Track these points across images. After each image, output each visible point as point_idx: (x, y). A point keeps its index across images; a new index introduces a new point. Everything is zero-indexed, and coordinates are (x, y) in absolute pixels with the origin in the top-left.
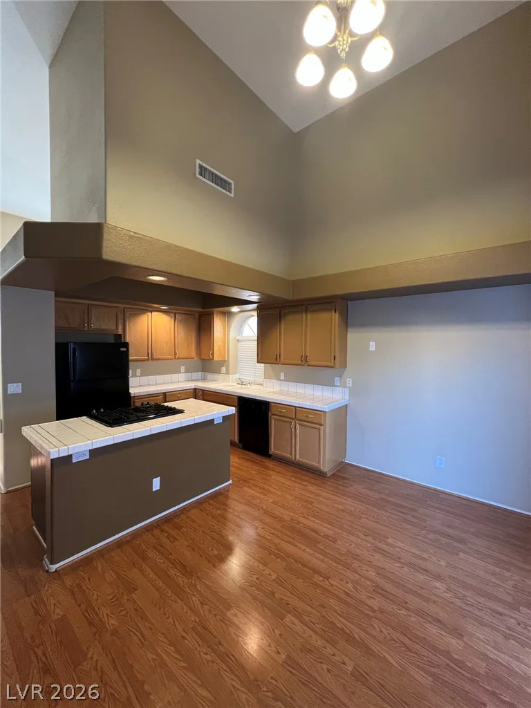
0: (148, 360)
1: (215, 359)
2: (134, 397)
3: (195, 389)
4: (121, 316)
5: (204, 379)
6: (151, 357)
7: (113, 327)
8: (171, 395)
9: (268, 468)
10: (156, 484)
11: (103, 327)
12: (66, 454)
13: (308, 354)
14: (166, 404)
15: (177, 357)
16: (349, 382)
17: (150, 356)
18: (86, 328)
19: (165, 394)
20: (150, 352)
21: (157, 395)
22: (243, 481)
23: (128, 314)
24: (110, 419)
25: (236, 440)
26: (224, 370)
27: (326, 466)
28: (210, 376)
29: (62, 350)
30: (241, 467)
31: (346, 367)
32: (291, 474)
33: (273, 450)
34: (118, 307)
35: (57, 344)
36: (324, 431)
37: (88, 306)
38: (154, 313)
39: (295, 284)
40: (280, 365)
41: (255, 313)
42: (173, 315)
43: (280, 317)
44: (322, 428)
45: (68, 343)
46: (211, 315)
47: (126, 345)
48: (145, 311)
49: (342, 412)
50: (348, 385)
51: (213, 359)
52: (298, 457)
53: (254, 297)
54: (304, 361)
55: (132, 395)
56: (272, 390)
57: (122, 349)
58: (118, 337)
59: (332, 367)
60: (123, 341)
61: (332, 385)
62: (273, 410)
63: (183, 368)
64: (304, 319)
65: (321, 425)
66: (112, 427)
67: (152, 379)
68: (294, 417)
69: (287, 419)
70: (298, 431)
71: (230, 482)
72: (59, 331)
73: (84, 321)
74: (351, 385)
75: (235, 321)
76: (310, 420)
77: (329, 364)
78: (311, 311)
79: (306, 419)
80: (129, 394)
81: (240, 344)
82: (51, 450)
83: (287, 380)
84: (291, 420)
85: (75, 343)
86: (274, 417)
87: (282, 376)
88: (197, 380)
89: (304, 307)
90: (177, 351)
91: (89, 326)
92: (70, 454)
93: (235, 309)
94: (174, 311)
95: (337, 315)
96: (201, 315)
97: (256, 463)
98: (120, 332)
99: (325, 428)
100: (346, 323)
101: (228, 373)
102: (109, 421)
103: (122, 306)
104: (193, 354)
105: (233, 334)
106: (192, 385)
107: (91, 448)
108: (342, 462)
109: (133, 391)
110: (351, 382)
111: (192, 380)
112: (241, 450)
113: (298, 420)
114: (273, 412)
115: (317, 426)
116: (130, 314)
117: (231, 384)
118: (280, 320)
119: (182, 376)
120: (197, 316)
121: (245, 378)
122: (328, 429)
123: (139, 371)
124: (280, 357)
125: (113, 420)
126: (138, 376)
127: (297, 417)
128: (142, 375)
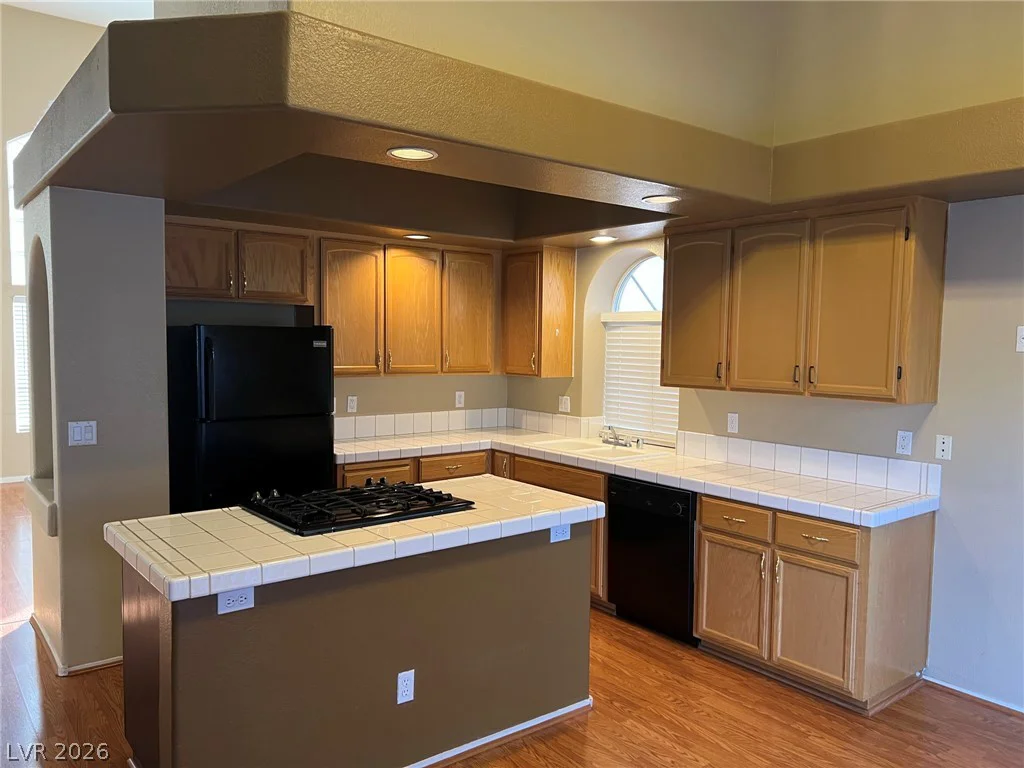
0: (376, 373)
1: (543, 376)
2: (344, 465)
3: (493, 451)
4: (311, 261)
5: (514, 427)
6: (384, 366)
7: (295, 289)
8: (431, 465)
9: (687, 674)
10: (406, 686)
11: (271, 288)
12: (205, 592)
13: (815, 362)
14: (426, 486)
15: (446, 368)
16: (944, 446)
17: (381, 363)
18: (232, 291)
19: (417, 460)
20: (381, 353)
21: (398, 462)
22: (621, 702)
23: (328, 255)
24: (296, 517)
25: (602, 592)
26: (566, 403)
27: (866, 684)
28: (530, 418)
29: (181, 344)
30: (614, 665)
31: (936, 402)
32: (758, 698)
33: (704, 625)
34: (305, 238)
35: (170, 330)
36: (863, 586)
37: (237, 234)
38: (392, 253)
39: (782, 158)
40: (728, 392)
41: (658, 249)
42: (436, 257)
43: (733, 255)
44: (855, 575)
45: (194, 327)
46: (533, 257)
47: (326, 333)
48: (368, 247)
49: (917, 533)
50: (939, 455)
51: (539, 374)
52: (778, 652)
53: (660, 199)
54: (803, 381)
55: (339, 461)
56: (702, 462)
57: (317, 344)
58: (305, 312)
59: (892, 400)
60: (316, 324)
61: (888, 452)
62: (705, 517)
63: (460, 396)
64: (806, 261)
65: (854, 566)
66: (302, 535)
67: (385, 421)
68: (770, 540)
69: (747, 544)
70: (780, 579)
71: (589, 701)
72: (173, 296)
73: (228, 273)
74: (948, 456)
75: (601, 271)
76: (818, 549)
77: (882, 391)
78: (828, 237)
79: (804, 545)
80: (333, 456)
81: (611, 334)
82: (175, 581)
83: (743, 434)
84: (760, 547)
85: (208, 328)
86: (709, 534)
87: (733, 422)
88: (496, 429)
89: (808, 224)
90: (446, 352)
91: (240, 286)
92: (213, 592)
93: (602, 238)
94: (441, 247)
95: (912, 243)
96: (509, 257)
97: (655, 657)
98: (311, 302)
99: (866, 575)
100: (940, 267)
101: (576, 411)
102: (294, 519)
103: (314, 234)
104: (488, 359)
105: (593, 307)
106: (485, 441)
107: (259, 583)
108: (913, 679)
109: (343, 450)
110: (949, 446)
111: (482, 429)
112: (614, 621)
113: (783, 548)
114: (706, 523)
115: (843, 569)
116: (334, 255)
117: (583, 440)
118: (732, 268)
119: (458, 417)
120: (497, 256)
121: (627, 427)
122: (875, 581)
123: (353, 402)
124: (728, 368)
125: (306, 519)
126: (351, 414)
127: (780, 539)
128: (363, 410)
